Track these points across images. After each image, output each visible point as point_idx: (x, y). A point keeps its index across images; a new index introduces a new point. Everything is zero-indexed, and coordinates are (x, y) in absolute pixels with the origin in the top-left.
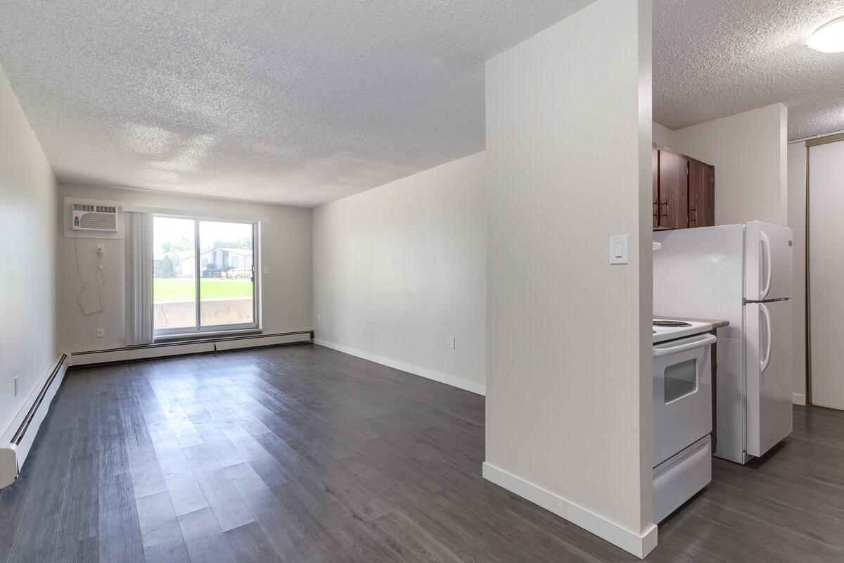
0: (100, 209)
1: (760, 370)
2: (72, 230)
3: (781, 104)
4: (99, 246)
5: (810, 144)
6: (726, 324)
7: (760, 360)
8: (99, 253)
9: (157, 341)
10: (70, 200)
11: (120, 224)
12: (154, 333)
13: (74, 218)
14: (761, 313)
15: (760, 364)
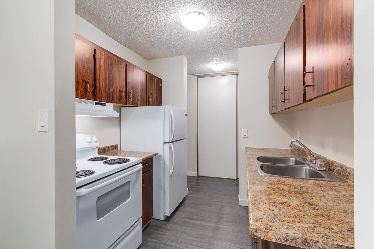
1: (170, 175)
3: (184, 56)
5: (198, 77)
6: (157, 154)
7: (170, 169)
14: (170, 148)
15: (170, 171)
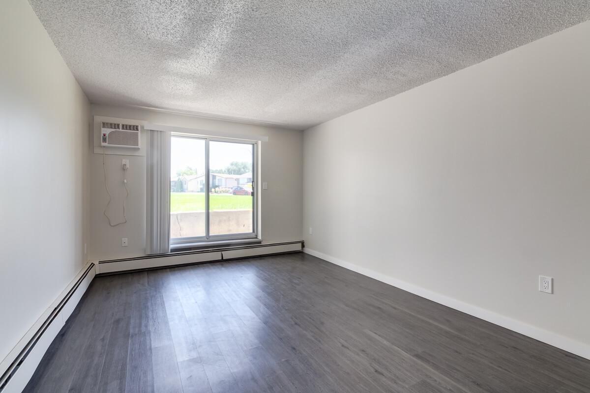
0: (125, 127)
2: (101, 147)
4: (125, 161)
8: (124, 168)
9: (173, 250)
10: (99, 119)
11: (143, 141)
12: (171, 242)
13: (102, 135)
